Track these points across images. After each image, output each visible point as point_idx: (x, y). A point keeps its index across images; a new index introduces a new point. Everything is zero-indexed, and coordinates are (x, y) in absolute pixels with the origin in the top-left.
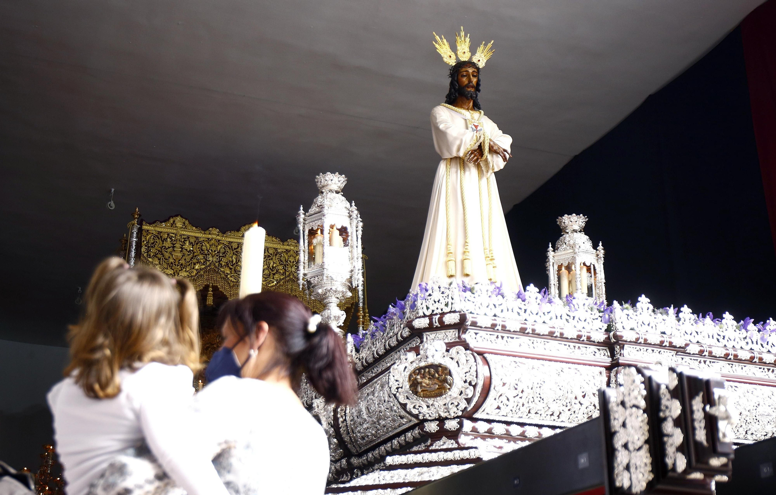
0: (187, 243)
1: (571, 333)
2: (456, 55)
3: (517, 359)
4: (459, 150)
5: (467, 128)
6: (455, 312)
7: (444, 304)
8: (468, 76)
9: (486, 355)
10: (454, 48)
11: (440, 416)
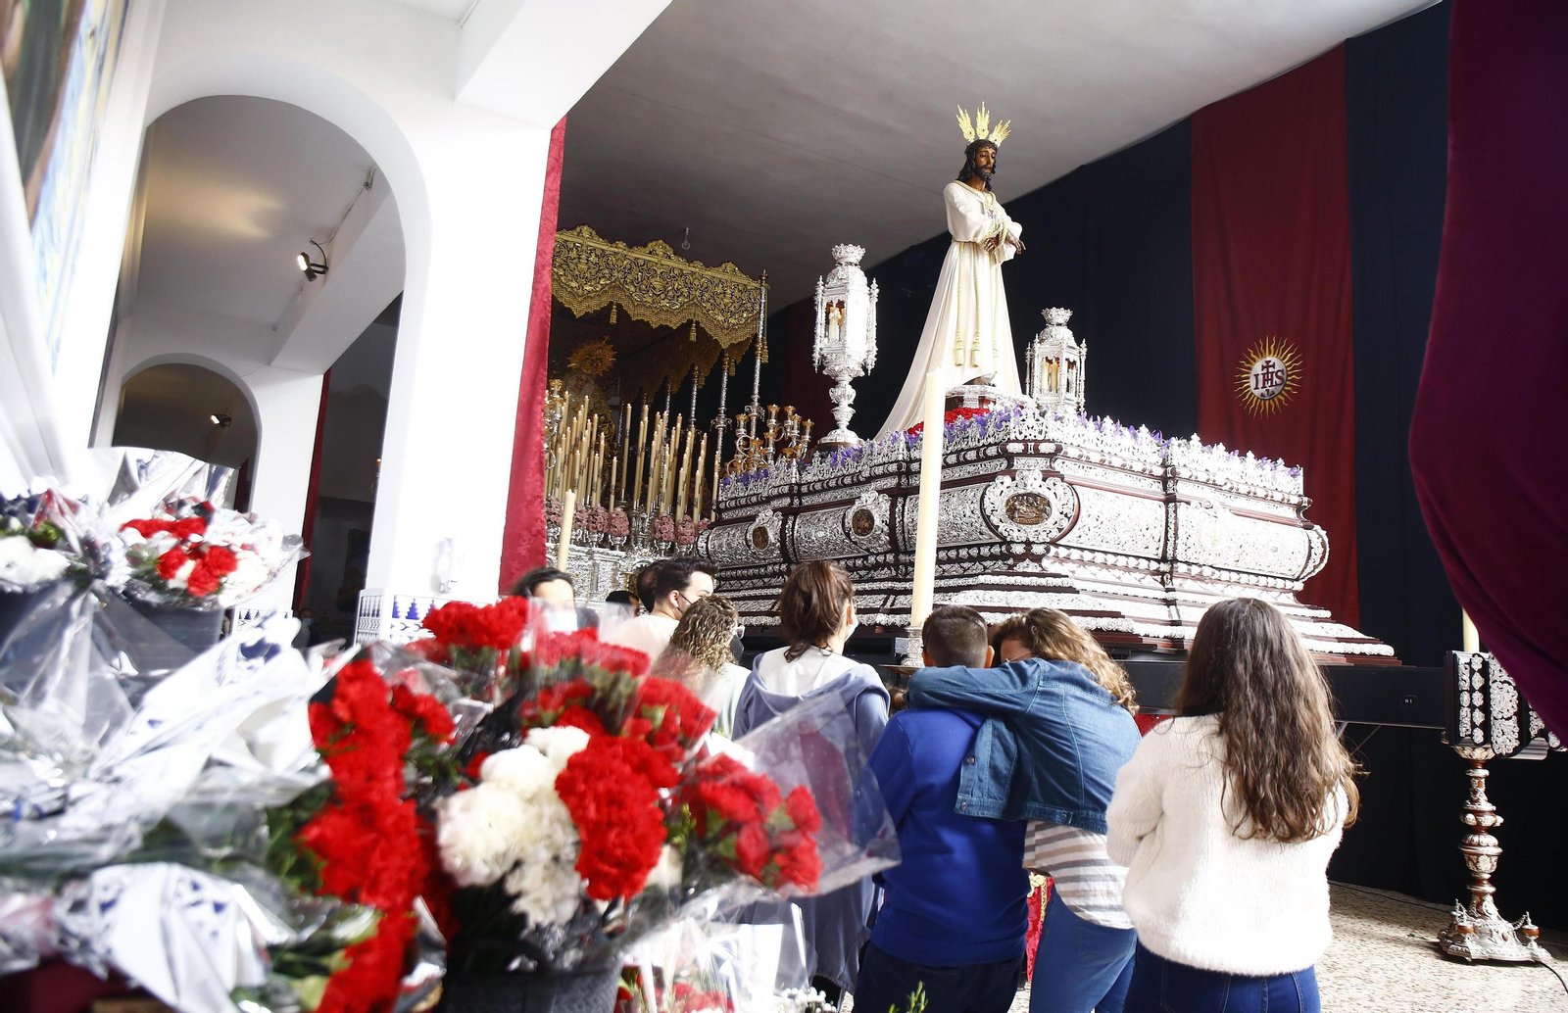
0: (593, 254)
1: (1138, 467)
2: (976, 131)
3: (1099, 491)
4: (976, 236)
5: (983, 213)
6: (1049, 441)
7: (1037, 431)
8: (987, 157)
9: (1075, 486)
10: (974, 125)
11: (1028, 539)
